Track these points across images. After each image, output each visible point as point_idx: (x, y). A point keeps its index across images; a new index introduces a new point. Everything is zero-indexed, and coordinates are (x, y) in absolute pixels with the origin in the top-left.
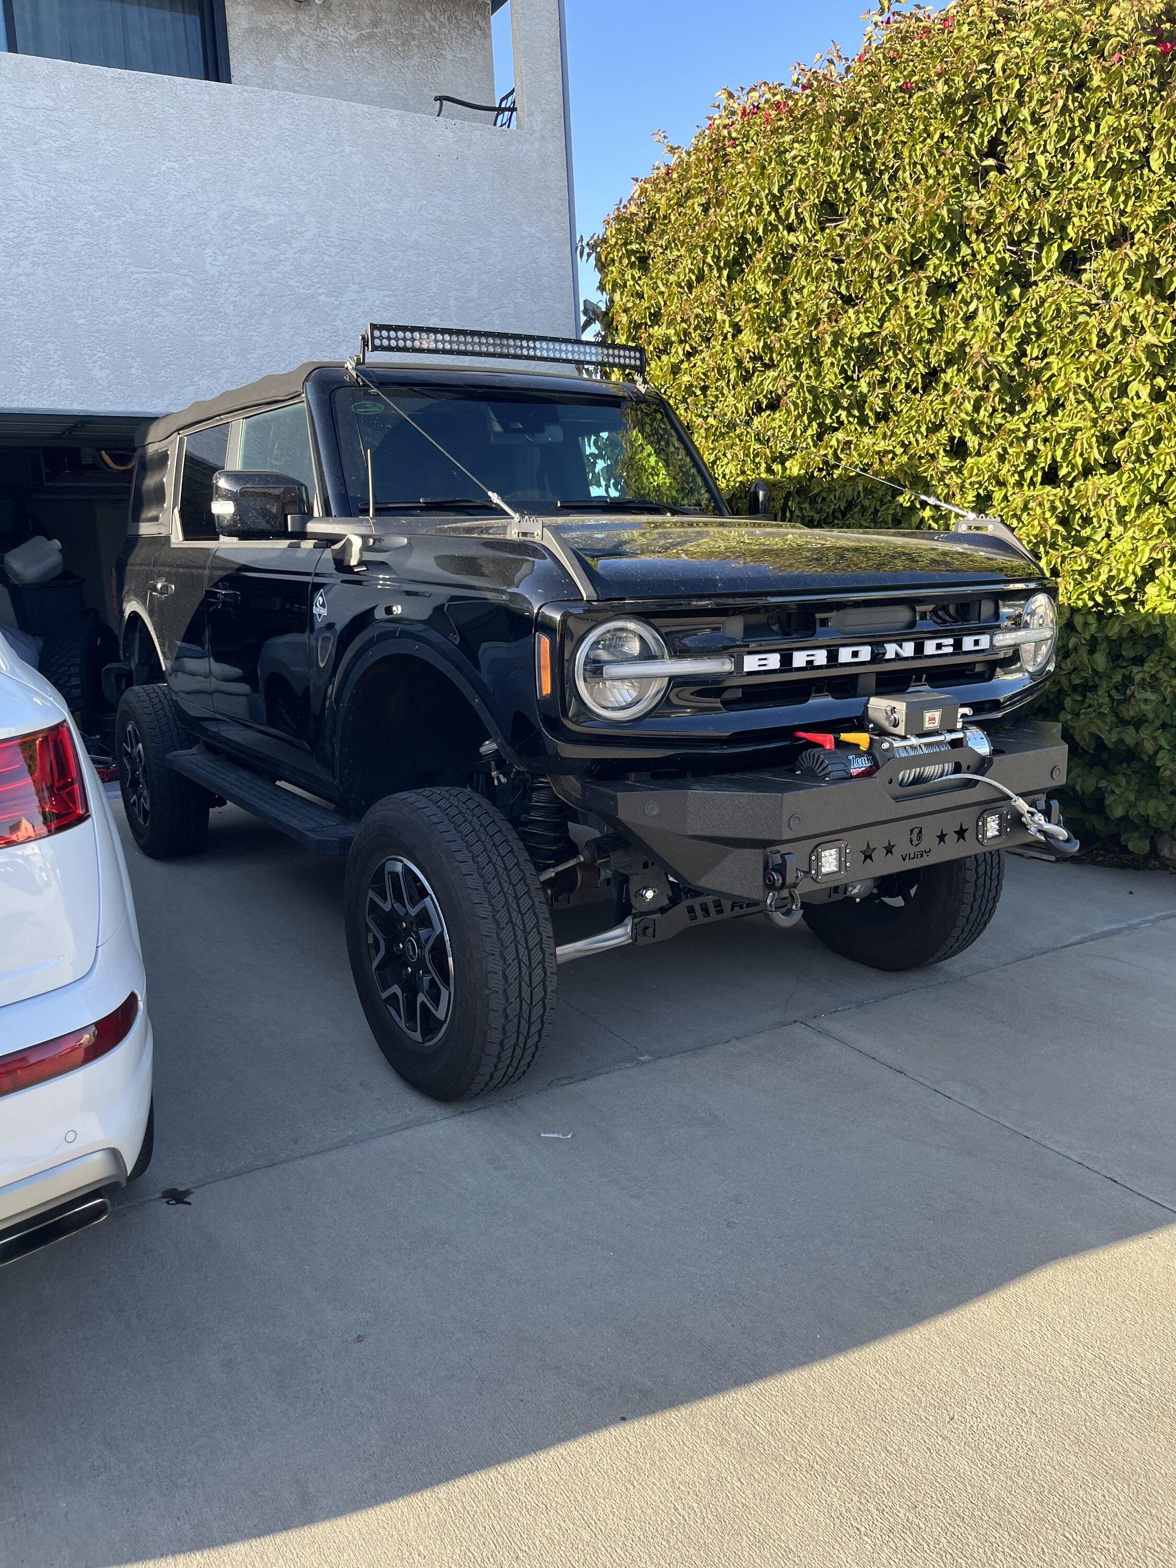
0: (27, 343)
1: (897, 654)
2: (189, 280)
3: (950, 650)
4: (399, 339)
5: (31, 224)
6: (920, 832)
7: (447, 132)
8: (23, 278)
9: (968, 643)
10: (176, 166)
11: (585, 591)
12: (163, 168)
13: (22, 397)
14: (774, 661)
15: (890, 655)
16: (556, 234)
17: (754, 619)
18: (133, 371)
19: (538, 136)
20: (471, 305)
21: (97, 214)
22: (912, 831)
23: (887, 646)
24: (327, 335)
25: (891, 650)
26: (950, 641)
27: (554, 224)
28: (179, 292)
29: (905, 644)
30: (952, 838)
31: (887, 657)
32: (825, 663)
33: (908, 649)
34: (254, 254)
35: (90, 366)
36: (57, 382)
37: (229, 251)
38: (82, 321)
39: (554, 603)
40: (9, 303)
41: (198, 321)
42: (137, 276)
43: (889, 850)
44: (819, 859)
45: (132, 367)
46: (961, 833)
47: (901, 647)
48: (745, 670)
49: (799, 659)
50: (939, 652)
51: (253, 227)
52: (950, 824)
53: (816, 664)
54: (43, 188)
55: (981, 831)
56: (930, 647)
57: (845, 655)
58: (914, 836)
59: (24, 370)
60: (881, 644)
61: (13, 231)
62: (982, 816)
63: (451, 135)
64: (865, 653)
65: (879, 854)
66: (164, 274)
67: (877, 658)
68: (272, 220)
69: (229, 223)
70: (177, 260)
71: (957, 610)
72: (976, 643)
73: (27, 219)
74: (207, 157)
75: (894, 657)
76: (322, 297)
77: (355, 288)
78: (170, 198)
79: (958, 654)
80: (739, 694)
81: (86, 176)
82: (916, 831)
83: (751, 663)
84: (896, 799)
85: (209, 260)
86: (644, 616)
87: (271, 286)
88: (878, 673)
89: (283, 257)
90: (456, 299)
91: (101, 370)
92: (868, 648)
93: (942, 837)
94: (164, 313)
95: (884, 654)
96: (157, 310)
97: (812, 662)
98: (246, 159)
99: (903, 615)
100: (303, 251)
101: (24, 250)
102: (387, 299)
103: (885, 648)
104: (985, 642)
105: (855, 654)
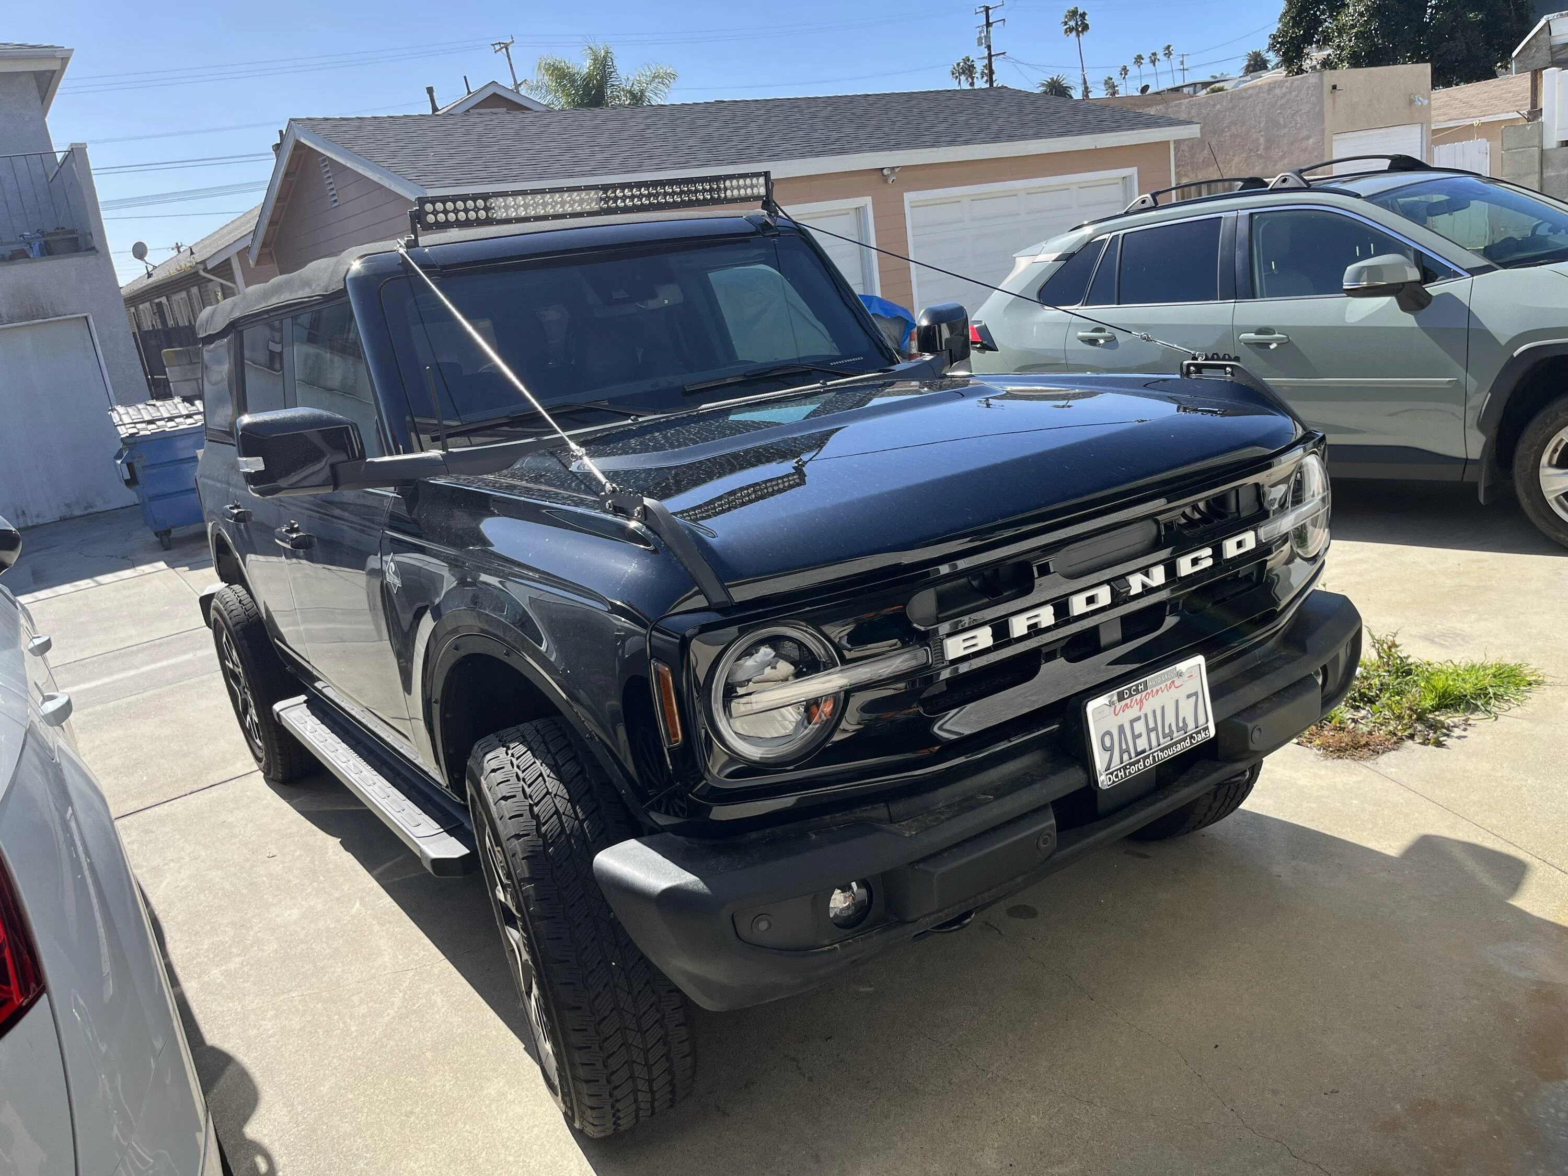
1: (1144, 586)
3: (1209, 563)
4: (459, 211)
9: (1230, 549)
14: (984, 637)
15: (1136, 589)
17: (950, 586)
23: (1131, 579)
26: (1208, 551)
29: (1152, 570)
31: (1132, 593)
33: (1158, 576)
47: (1147, 575)
48: (948, 657)
49: (1019, 626)
50: (1196, 568)
53: (1041, 626)
56: (1184, 566)
57: (1078, 605)
60: (1123, 577)
64: (1104, 596)
67: (1119, 598)
75: (1141, 590)
79: (1219, 565)
80: (942, 688)
83: (955, 647)
92: (1107, 589)
95: (1129, 591)
97: (1036, 624)
103: (1127, 582)
104: (1249, 540)
105: (1091, 600)
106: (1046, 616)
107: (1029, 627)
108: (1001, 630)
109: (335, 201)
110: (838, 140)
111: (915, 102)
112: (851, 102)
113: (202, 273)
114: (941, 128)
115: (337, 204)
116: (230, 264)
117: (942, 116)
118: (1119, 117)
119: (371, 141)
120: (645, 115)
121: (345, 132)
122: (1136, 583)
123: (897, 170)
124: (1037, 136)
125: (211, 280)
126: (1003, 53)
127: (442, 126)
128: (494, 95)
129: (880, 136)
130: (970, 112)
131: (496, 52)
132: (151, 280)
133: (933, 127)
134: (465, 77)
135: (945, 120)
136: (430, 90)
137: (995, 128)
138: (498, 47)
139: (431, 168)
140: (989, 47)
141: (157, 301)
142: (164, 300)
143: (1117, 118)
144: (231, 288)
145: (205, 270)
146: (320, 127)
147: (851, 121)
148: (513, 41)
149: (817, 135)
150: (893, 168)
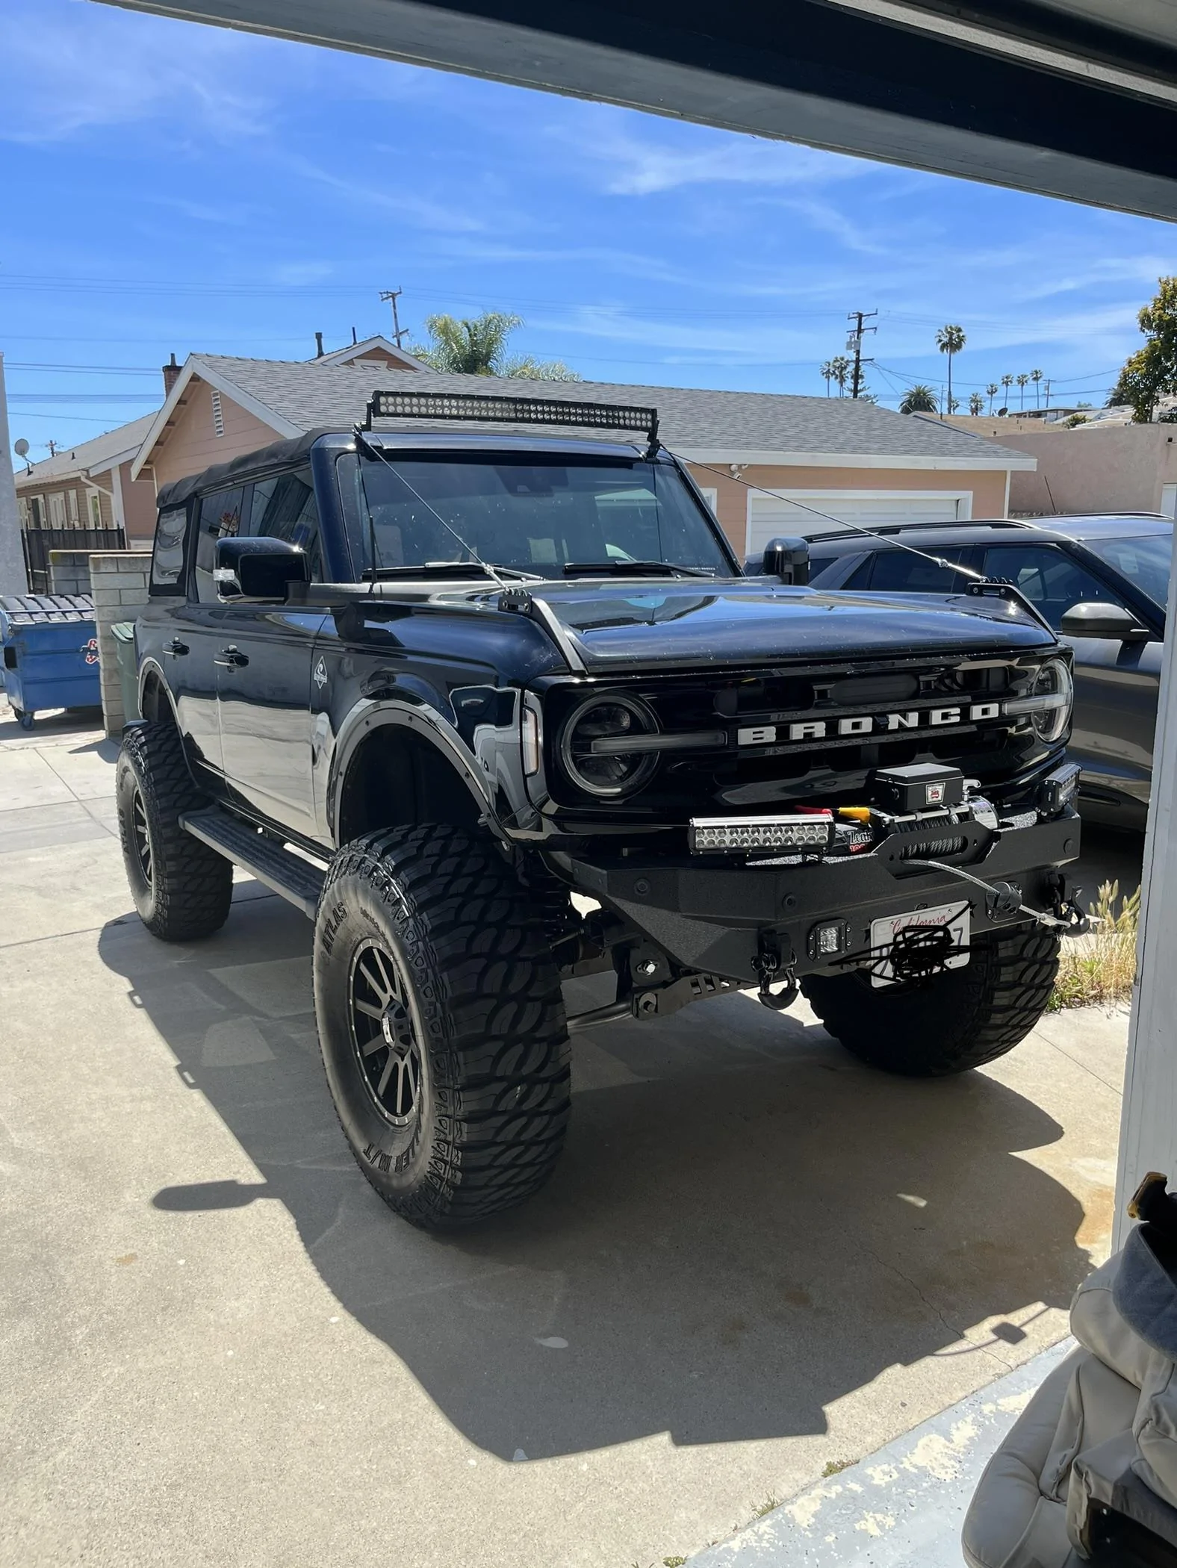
1: (900, 724)
3: (957, 719)
4: (406, 405)
9: (975, 712)
11: (574, 663)
14: (769, 734)
15: (893, 725)
17: (749, 691)
23: (890, 716)
26: (957, 710)
29: (908, 715)
31: (890, 728)
44: (817, 938)
47: (904, 718)
48: (740, 742)
49: (797, 732)
50: (945, 722)
53: (814, 736)
56: (935, 717)
57: (845, 727)
60: (884, 715)
64: (867, 724)
67: (879, 728)
75: (897, 727)
79: (964, 723)
80: (738, 766)
84: (897, 876)
88: (883, 744)
92: (870, 720)
95: (887, 725)
97: (811, 734)
99: (905, 685)
103: (888, 719)
104: (994, 710)
105: (856, 726)
106: (820, 729)
107: (805, 735)
108: (783, 732)
109: (221, 432)
110: (693, 433)
111: (770, 405)
112: (711, 397)
113: (83, 479)
114: (791, 432)
115: (222, 435)
116: (110, 475)
117: (794, 421)
118: (962, 443)
119: (263, 383)
120: (516, 387)
121: (240, 371)
122: (894, 722)
123: (743, 467)
124: (880, 451)
125: (90, 486)
126: (872, 360)
127: (328, 376)
128: (378, 349)
129: (732, 433)
130: (820, 420)
131: (382, 300)
132: (31, 477)
133: (782, 431)
134: (353, 329)
135: (796, 426)
136: (319, 336)
137: (842, 438)
138: (385, 296)
139: (314, 415)
140: (858, 352)
141: (33, 497)
142: (40, 498)
143: (959, 443)
144: (108, 496)
145: (88, 477)
146: (218, 364)
147: (707, 415)
148: (400, 293)
149: (674, 426)
150: (740, 466)
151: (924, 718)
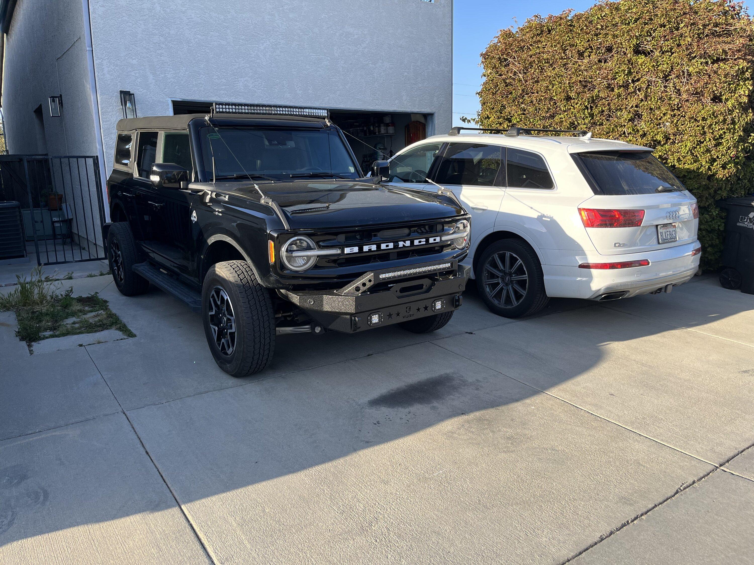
0: (277, 80)
2: (329, 59)
3: (424, 243)
5: (280, 37)
6: (410, 308)
7: (413, 4)
8: (277, 57)
9: (431, 240)
10: (326, 16)
11: (286, 226)
12: (323, 17)
13: (275, 100)
16: (447, 42)
17: (349, 235)
18: (310, 91)
19: (442, 5)
20: (418, 68)
21: (301, 34)
22: (407, 308)
23: (399, 242)
24: (371, 78)
25: (401, 244)
26: (424, 240)
27: (446, 38)
28: (325, 63)
29: (406, 242)
30: (422, 310)
31: (400, 246)
32: (376, 249)
33: (408, 243)
34: (350, 49)
35: (296, 89)
36: (286, 95)
37: (342, 48)
38: (295, 73)
39: (275, 231)
40: (273, 66)
41: (331, 73)
42: (312, 57)
43: (398, 314)
44: (371, 318)
45: (309, 90)
46: (426, 308)
47: (405, 243)
48: (345, 253)
50: (420, 244)
51: (350, 39)
52: (422, 305)
53: (372, 250)
54: (285, 23)
55: (433, 307)
56: (416, 242)
57: (383, 247)
58: (408, 310)
59: (276, 90)
60: (397, 242)
61: (275, 39)
62: (434, 302)
63: (414, 5)
64: (391, 245)
65: (394, 316)
66: (321, 56)
67: (396, 247)
68: (356, 36)
69: (342, 37)
70: (325, 51)
71: (429, 228)
72: (435, 240)
73: (279, 35)
74: (336, 13)
75: (402, 246)
76: (370, 65)
77: (381, 61)
78: (324, 28)
79: (428, 244)
80: (344, 261)
81: (298, 19)
82: (408, 308)
83: (347, 250)
84: (399, 297)
85: (335, 51)
86: (309, 235)
87: (355, 60)
88: (397, 252)
89: (359, 50)
90: (413, 66)
91: (300, 90)
92: (392, 244)
93: (418, 310)
94: (320, 70)
95: (399, 245)
96: (318, 69)
98: (349, 14)
99: (406, 231)
100: (365, 48)
101: (278, 46)
102: (391, 66)
106: (374, 247)
107: (369, 249)
108: (361, 249)
151: (412, 243)
